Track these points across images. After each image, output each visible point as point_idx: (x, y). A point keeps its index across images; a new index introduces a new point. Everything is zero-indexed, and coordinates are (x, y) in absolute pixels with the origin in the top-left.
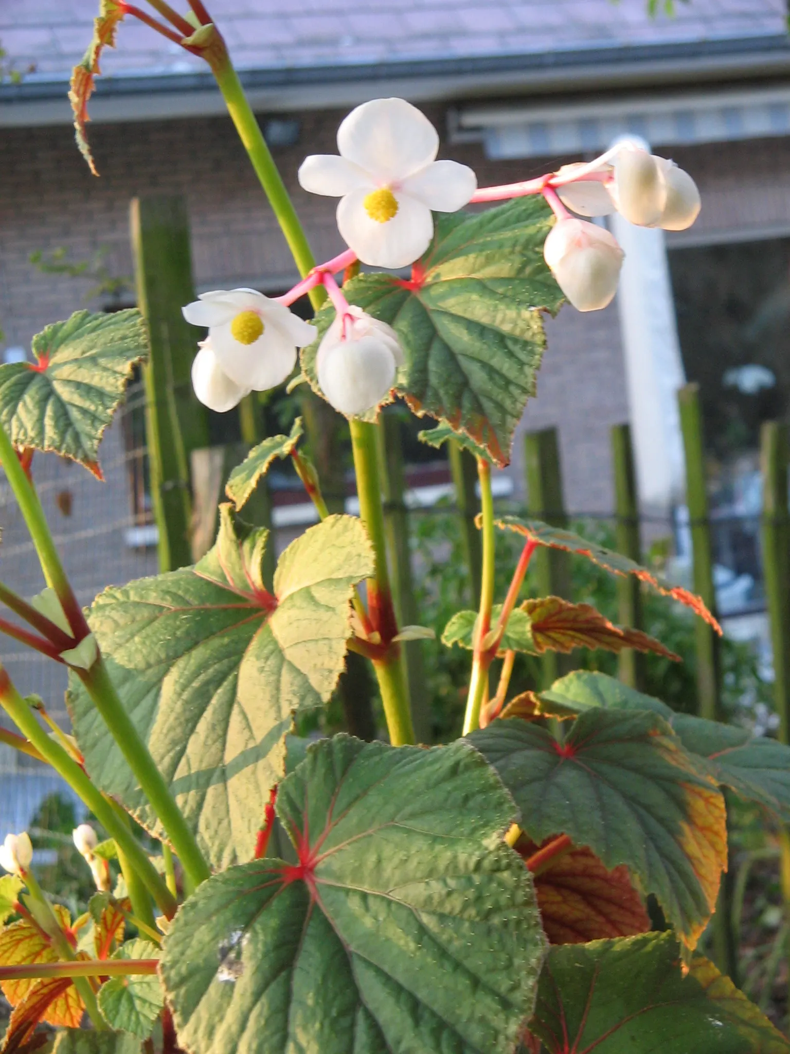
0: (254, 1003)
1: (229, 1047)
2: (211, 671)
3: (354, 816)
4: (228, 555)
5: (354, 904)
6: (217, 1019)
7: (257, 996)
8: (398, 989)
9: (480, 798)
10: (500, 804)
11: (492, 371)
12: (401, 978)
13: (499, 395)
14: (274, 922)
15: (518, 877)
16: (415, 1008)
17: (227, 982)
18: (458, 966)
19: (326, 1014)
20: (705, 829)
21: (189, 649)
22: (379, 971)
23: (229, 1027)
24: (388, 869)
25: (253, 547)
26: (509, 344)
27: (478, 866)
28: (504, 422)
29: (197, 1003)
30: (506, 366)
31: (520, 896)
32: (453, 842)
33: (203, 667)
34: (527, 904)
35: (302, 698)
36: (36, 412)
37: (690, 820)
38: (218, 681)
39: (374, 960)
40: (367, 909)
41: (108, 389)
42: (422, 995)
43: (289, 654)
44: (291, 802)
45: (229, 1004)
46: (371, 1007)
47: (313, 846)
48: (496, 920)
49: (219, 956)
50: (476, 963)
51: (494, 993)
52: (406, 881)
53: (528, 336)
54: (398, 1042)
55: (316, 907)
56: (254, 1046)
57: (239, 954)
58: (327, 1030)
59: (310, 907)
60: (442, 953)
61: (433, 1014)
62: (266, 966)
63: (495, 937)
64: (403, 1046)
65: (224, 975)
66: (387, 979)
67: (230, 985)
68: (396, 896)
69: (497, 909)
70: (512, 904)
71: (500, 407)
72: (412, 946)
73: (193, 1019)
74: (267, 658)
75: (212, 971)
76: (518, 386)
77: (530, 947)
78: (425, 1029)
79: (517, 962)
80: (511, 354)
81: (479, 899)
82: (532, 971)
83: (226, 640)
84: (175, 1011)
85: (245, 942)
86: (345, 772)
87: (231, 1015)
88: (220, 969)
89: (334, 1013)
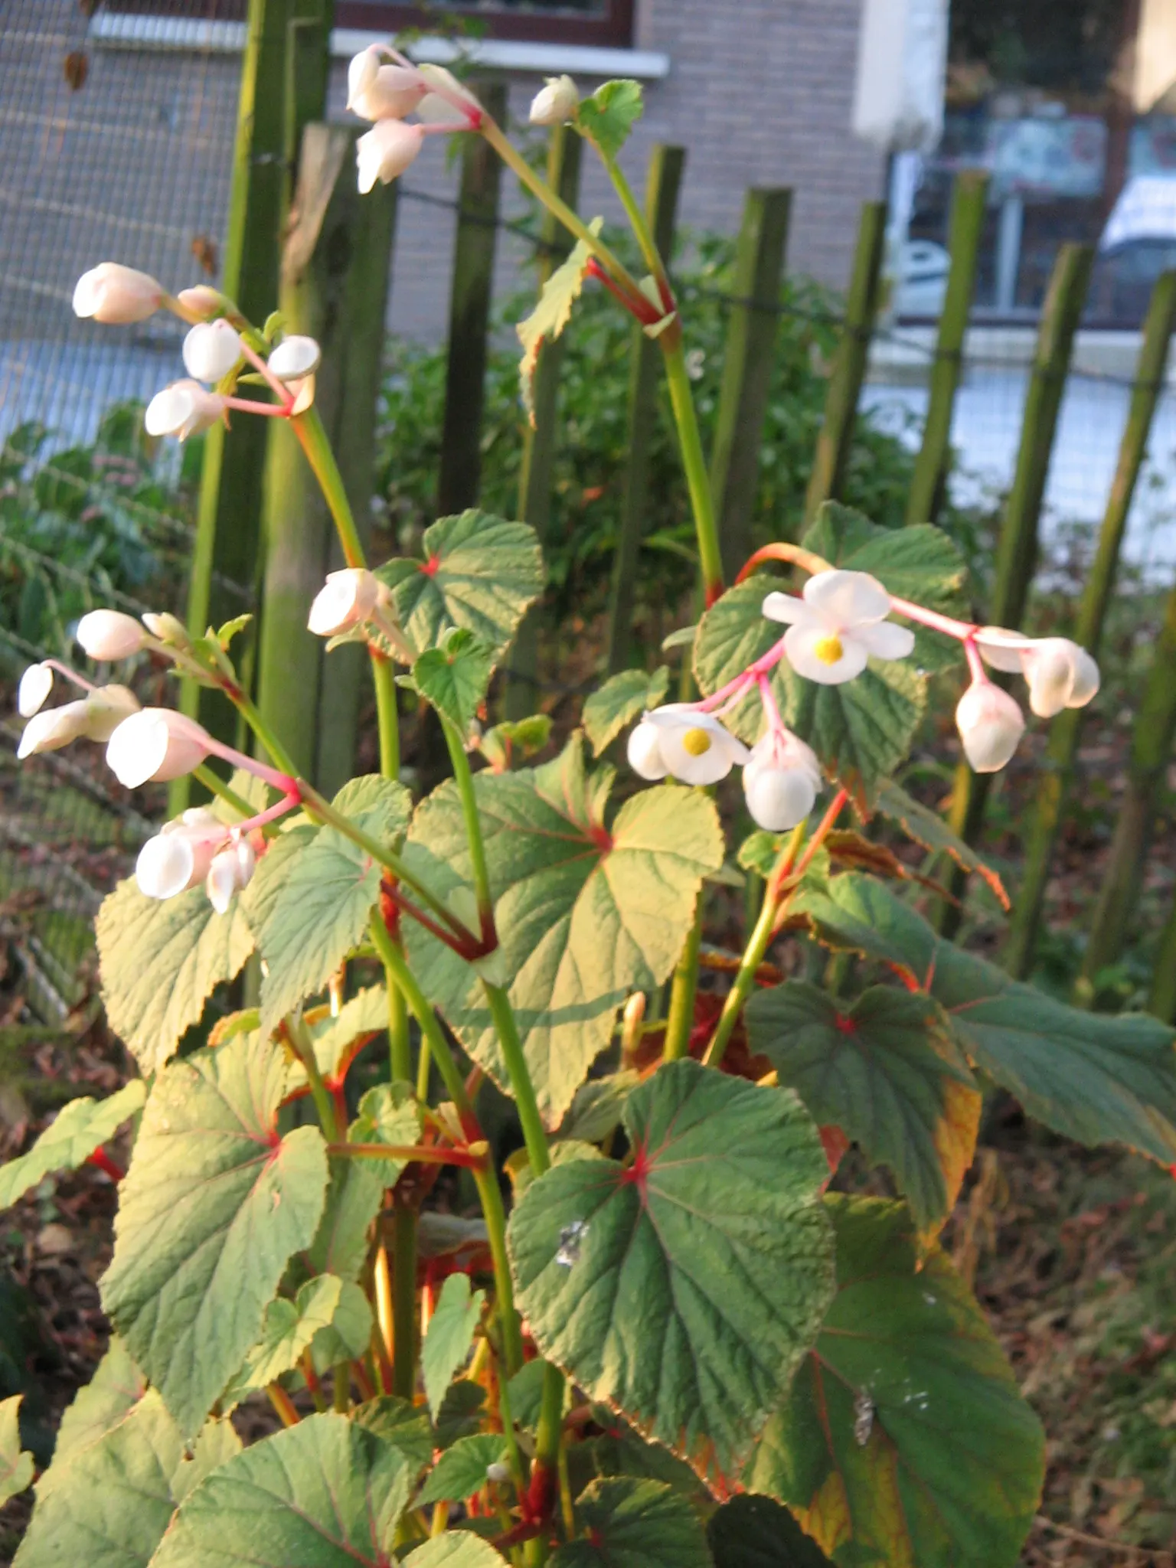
0: (587, 1289)
1: (560, 1322)
2: (544, 907)
3: (691, 1138)
4: (573, 785)
5: (679, 1220)
6: (552, 1294)
7: (590, 1283)
8: (706, 1303)
9: (800, 1152)
10: (817, 1161)
11: (872, 724)
12: (711, 1294)
13: (875, 751)
14: (610, 1221)
15: (824, 1234)
16: (719, 1323)
17: (564, 1265)
18: (759, 1295)
19: (645, 1312)
20: (959, 1126)
21: (524, 876)
22: (692, 1283)
23: (562, 1305)
24: (715, 1197)
25: (599, 783)
26: (892, 699)
27: (791, 1218)
28: (873, 776)
29: (536, 1275)
30: (885, 722)
31: (822, 1249)
32: (774, 1190)
33: (537, 901)
34: (826, 1256)
35: (637, 975)
36: (429, 631)
37: (947, 1116)
38: (550, 920)
39: (689, 1272)
40: (690, 1227)
41: (501, 624)
42: (726, 1313)
43: (628, 921)
44: (637, 1113)
45: (564, 1283)
46: (682, 1312)
47: (650, 1156)
48: (798, 1264)
49: (561, 1240)
50: (776, 1296)
51: (785, 1323)
52: (728, 1212)
53: (911, 697)
54: (701, 1348)
55: (645, 1214)
56: (582, 1325)
57: (578, 1242)
58: (644, 1328)
59: (640, 1212)
60: (748, 1281)
61: (733, 1332)
62: (600, 1260)
63: (794, 1278)
64: (703, 1354)
65: (563, 1258)
66: (699, 1292)
67: (566, 1269)
68: (718, 1221)
69: (800, 1255)
70: (813, 1255)
71: (873, 762)
72: (724, 1269)
73: (530, 1288)
74: (604, 916)
75: (552, 1253)
76: (893, 745)
77: (822, 1292)
78: (725, 1342)
79: (809, 1302)
80: (892, 711)
81: (787, 1244)
82: (819, 1313)
83: (561, 876)
84: (516, 1278)
85: (584, 1234)
86: (687, 1096)
87: (565, 1295)
88: (560, 1251)
89: (651, 1313)
